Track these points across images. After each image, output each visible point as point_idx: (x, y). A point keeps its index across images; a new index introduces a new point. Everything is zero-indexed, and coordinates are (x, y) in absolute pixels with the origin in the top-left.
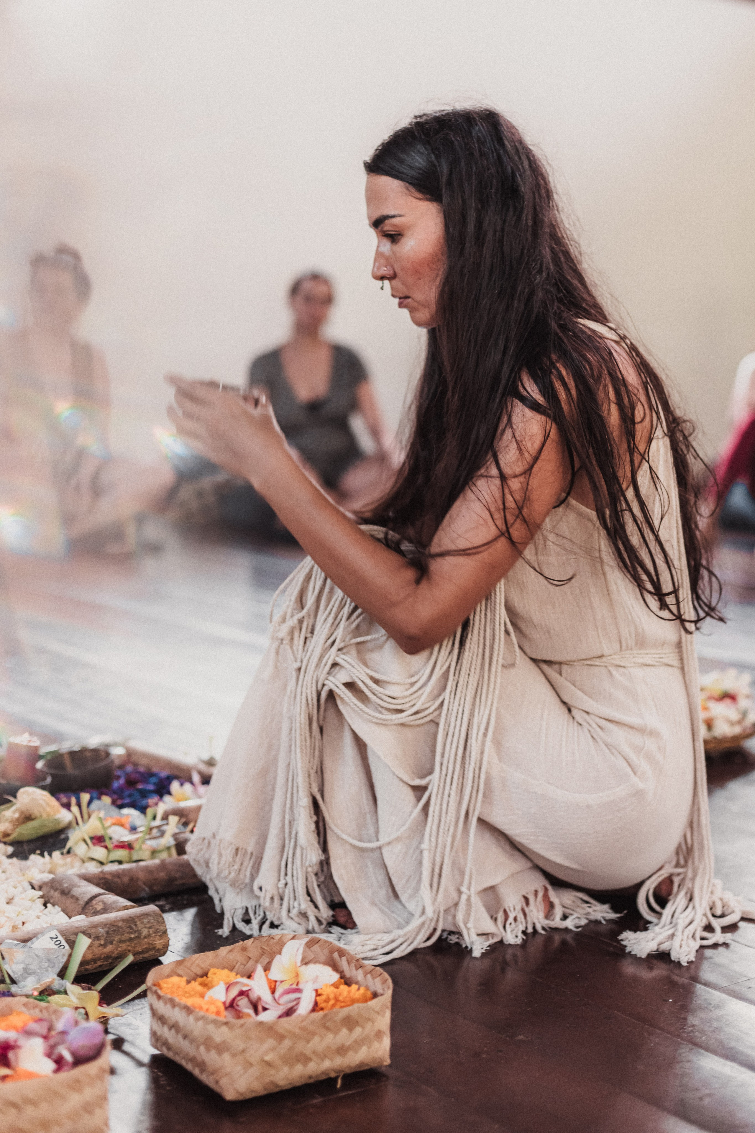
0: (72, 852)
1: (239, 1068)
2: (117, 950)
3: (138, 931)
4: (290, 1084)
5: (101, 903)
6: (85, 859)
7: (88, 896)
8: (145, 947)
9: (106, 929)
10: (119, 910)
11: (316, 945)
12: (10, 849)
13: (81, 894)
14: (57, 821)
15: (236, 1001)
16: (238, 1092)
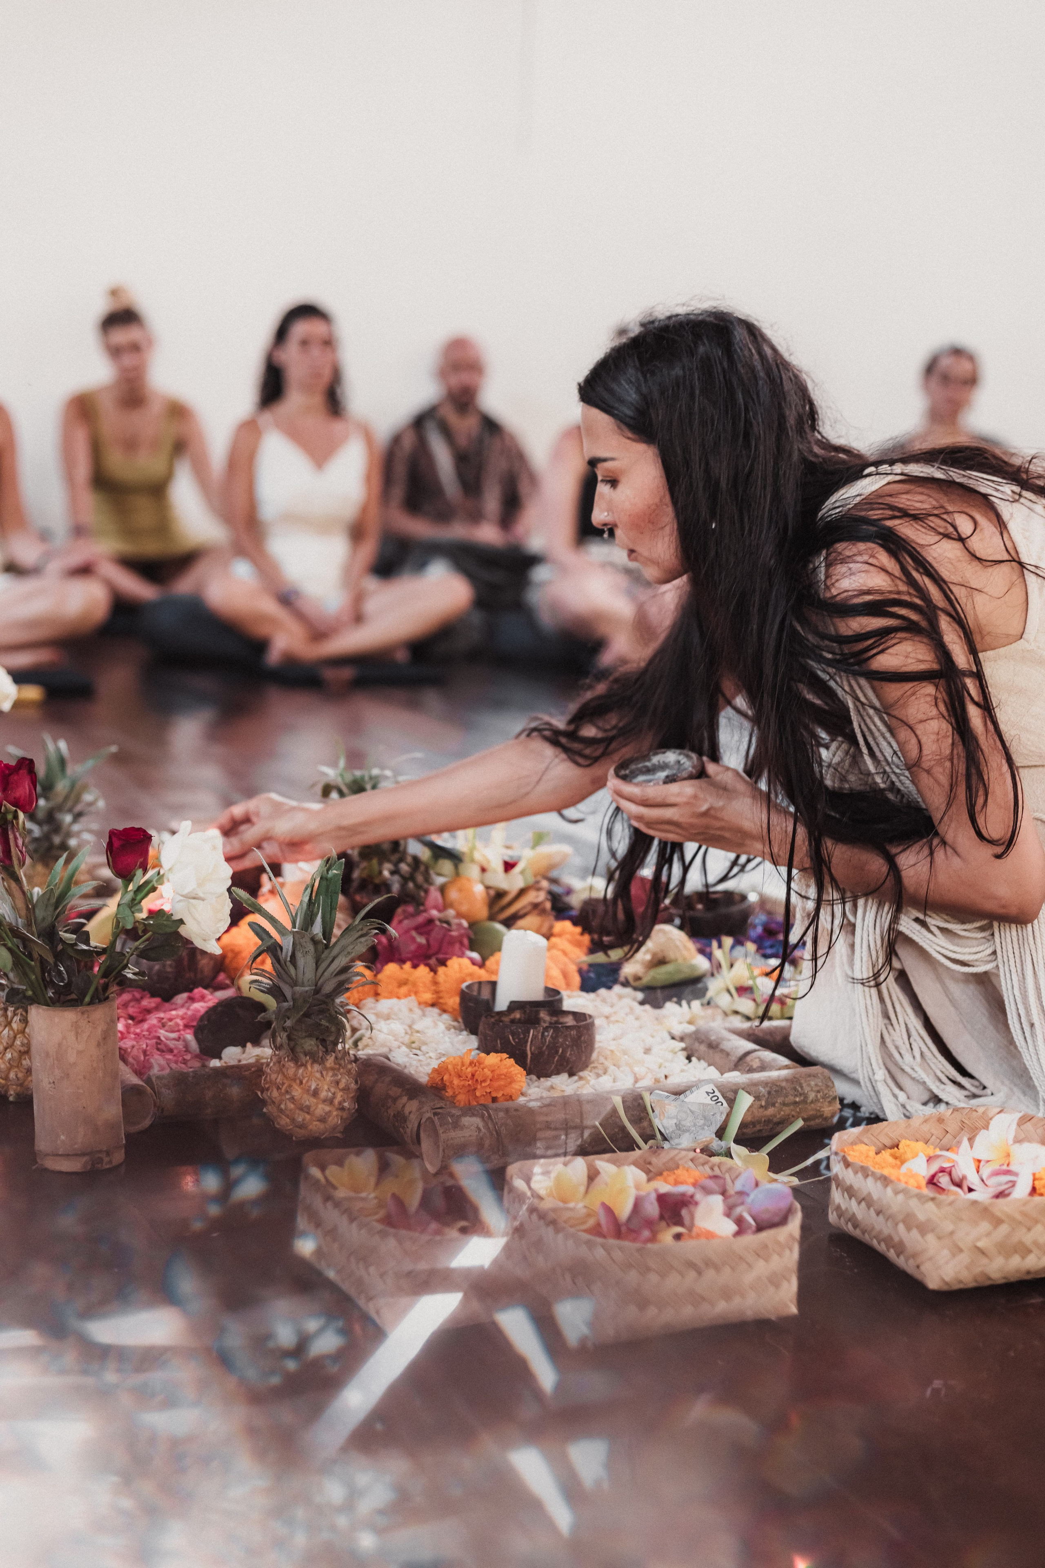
0: (712, 1004)
1: (946, 1252)
2: (779, 1114)
3: (804, 1094)
4: (1005, 1278)
5: (757, 1060)
6: (728, 1012)
7: (741, 1052)
8: (811, 1113)
9: (768, 1089)
10: (779, 1069)
11: (1028, 1123)
12: (640, 996)
13: (732, 1049)
14: (693, 967)
15: (937, 1177)
16: (943, 1280)
